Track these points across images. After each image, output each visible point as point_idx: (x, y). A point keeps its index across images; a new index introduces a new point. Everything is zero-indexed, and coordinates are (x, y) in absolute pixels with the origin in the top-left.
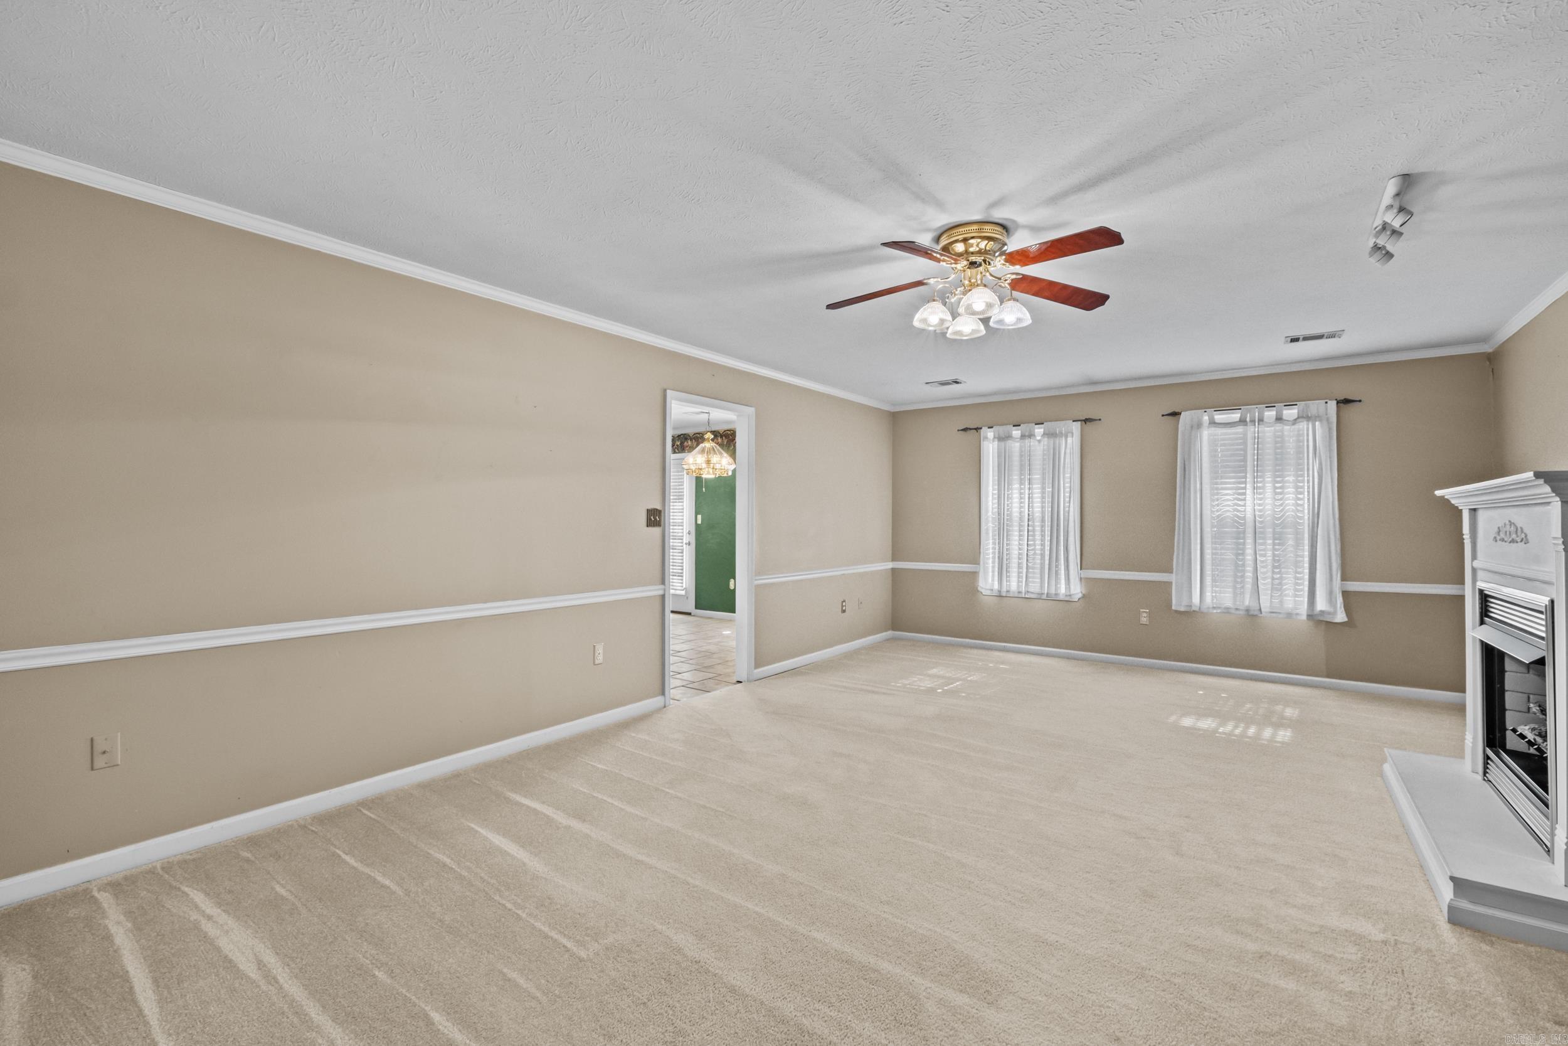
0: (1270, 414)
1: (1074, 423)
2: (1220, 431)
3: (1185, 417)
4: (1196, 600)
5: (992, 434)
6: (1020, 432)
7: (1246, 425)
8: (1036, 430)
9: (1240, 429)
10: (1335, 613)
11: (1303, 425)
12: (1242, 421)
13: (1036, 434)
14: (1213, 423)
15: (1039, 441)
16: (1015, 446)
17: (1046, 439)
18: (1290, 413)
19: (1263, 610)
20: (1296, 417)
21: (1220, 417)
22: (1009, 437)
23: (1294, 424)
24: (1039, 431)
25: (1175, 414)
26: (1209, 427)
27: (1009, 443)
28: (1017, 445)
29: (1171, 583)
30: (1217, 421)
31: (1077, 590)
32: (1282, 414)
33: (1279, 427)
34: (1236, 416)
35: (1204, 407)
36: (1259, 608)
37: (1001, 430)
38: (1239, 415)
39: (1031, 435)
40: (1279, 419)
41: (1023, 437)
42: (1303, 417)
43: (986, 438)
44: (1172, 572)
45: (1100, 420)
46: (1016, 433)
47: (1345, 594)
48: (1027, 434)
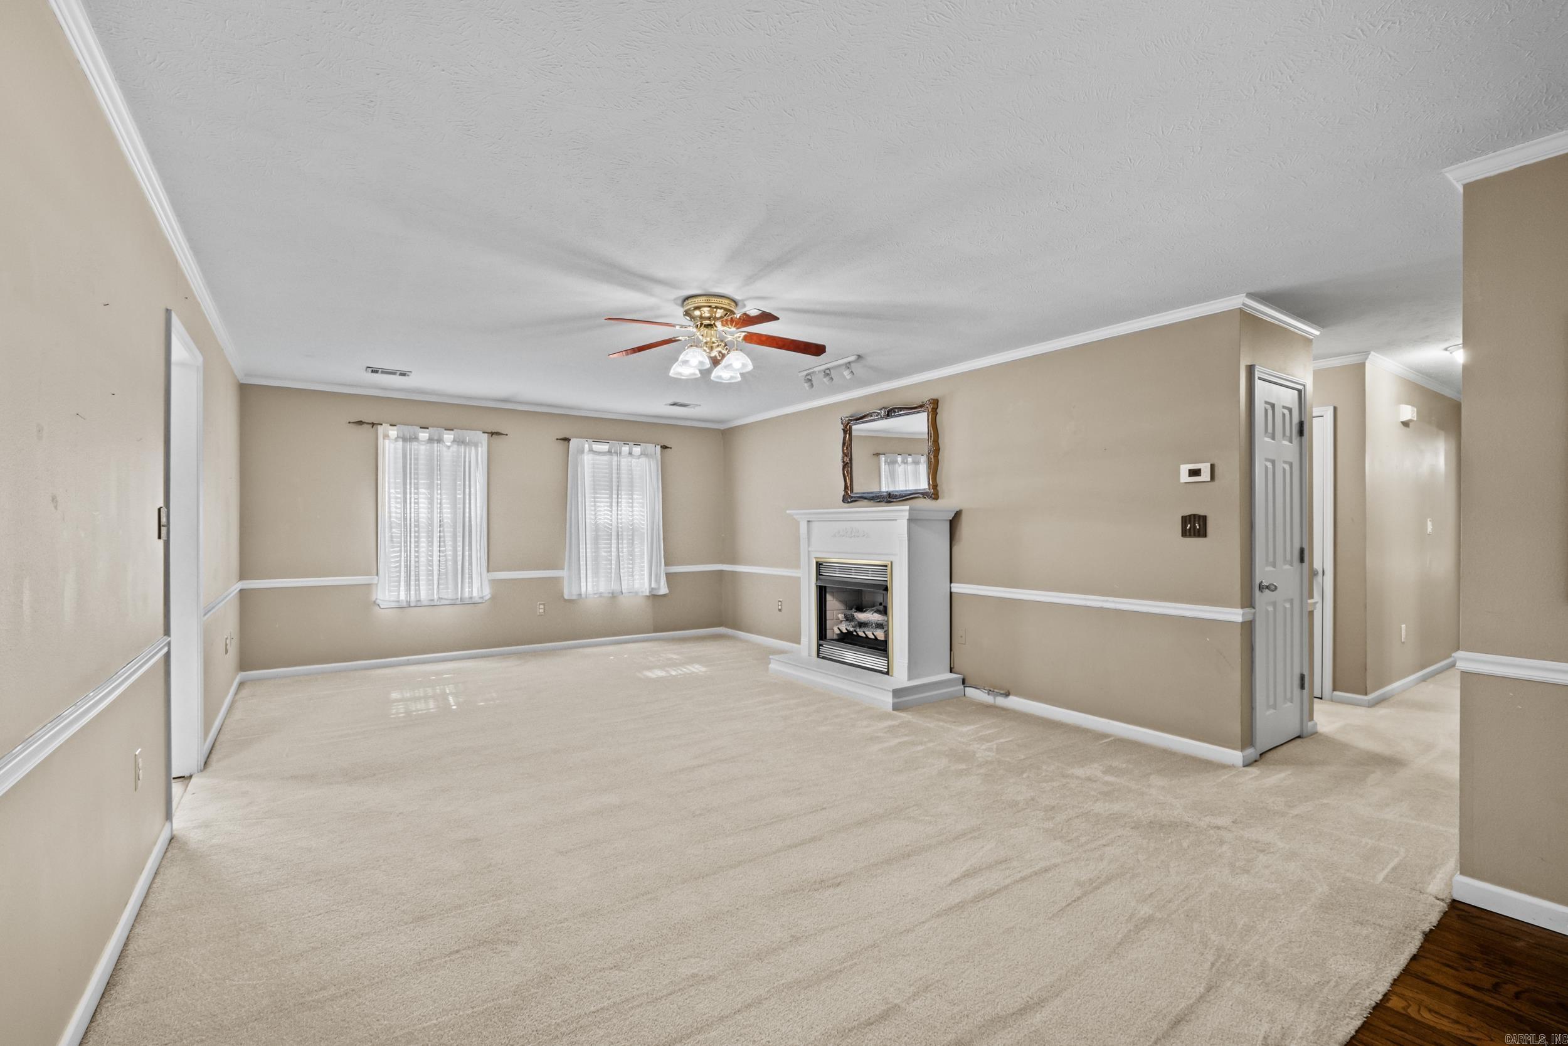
0: (626, 449)
1: (484, 434)
2: (598, 457)
3: (574, 442)
4: (583, 589)
5: (396, 432)
6: (427, 435)
7: (612, 455)
8: (445, 436)
9: (606, 458)
10: (659, 588)
11: (643, 460)
12: (609, 452)
13: (445, 440)
14: (591, 450)
15: (449, 447)
16: (421, 449)
17: (455, 446)
18: (637, 450)
19: (623, 591)
20: (639, 454)
21: (597, 447)
22: (415, 439)
23: (639, 459)
24: (448, 437)
25: (567, 440)
26: (588, 454)
27: (415, 445)
28: (423, 448)
29: (563, 577)
30: (594, 449)
31: (487, 592)
32: (632, 450)
33: (630, 459)
34: (605, 447)
35: (587, 438)
36: (620, 590)
37: (408, 430)
38: (607, 447)
39: (440, 441)
40: (630, 453)
41: (431, 440)
42: (643, 454)
43: (386, 436)
44: (563, 569)
45: (507, 435)
46: (424, 435)
47: (668, 575)
48: (436, 438)
